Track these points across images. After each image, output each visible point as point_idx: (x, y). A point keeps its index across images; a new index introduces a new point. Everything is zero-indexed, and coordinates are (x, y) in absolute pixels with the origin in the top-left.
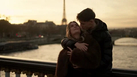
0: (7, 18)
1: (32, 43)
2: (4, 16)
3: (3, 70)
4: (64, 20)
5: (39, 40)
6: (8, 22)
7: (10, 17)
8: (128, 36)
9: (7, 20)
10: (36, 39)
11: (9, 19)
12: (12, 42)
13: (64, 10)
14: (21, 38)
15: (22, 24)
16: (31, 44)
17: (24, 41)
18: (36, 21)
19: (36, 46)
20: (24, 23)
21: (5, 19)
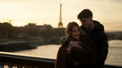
0: (10, 21)
1: (32, 43)
2: (7, 19)
3: (6, 65)
4: (61, 24)
5: (38, 41)
6: (11, 24)
7: (12, 20)
8: (117, 39)
9: (10, 23)
10: (35, 40)
11: (11, 22)
12: (14, 42)
13: (61, 15)
14: (22, 39)
15: (23, 27)
16: (31, 45)
17: (25, 42)
18: (35, 24)
19: (35, 46)
20: (25, 26)
21: (8, 22)
